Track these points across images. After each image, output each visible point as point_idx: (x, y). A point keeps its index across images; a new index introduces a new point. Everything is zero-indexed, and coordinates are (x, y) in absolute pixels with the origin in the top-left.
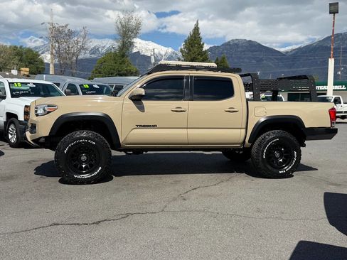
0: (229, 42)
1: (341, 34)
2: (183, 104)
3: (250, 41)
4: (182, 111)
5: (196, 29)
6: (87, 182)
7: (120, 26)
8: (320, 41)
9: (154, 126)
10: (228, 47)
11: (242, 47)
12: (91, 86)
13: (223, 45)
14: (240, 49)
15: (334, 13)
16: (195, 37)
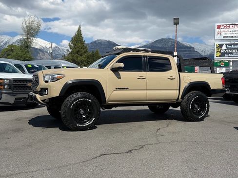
0: (95, 41)
1: (164, 39)
2: (143, 74)
3: (109, 41)
4: (143, 79)
5: (79, 31)
6: (85, 129)
7: (25, 26)
8: (152, 43)
9: (127, 89)
10: (95, 44)
11: (104, 45)
12: (33, 66)
13: (91, 43)
14: (103, 46)
15: (176, 24)
16: (79, 36)
